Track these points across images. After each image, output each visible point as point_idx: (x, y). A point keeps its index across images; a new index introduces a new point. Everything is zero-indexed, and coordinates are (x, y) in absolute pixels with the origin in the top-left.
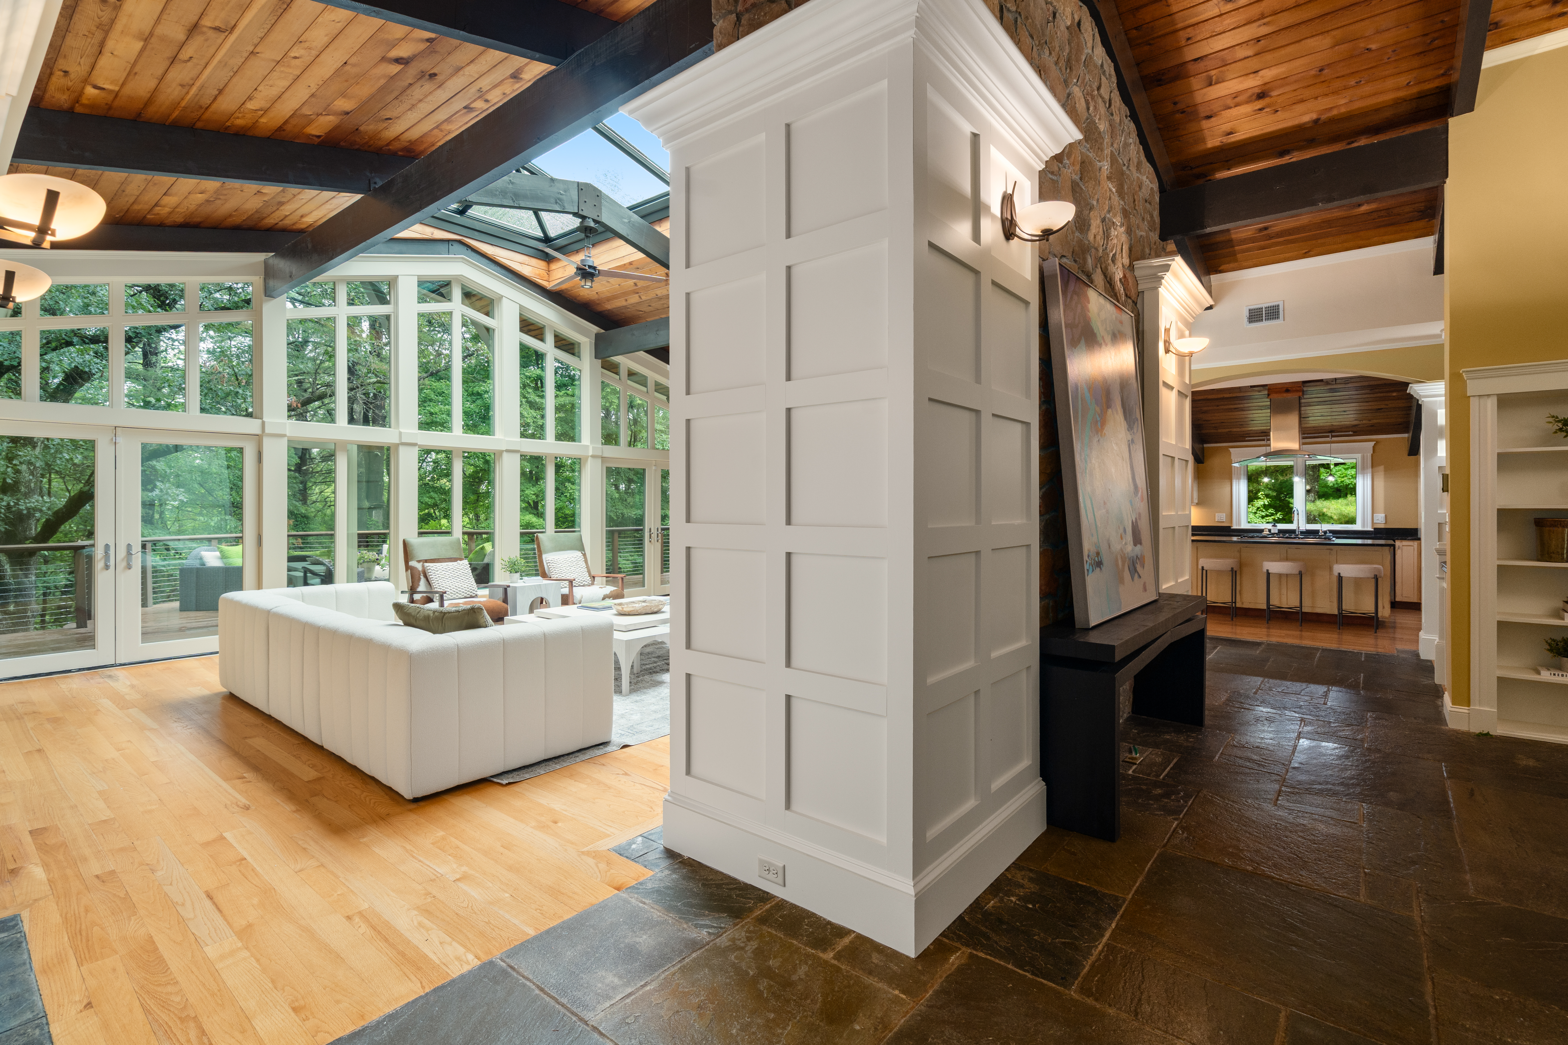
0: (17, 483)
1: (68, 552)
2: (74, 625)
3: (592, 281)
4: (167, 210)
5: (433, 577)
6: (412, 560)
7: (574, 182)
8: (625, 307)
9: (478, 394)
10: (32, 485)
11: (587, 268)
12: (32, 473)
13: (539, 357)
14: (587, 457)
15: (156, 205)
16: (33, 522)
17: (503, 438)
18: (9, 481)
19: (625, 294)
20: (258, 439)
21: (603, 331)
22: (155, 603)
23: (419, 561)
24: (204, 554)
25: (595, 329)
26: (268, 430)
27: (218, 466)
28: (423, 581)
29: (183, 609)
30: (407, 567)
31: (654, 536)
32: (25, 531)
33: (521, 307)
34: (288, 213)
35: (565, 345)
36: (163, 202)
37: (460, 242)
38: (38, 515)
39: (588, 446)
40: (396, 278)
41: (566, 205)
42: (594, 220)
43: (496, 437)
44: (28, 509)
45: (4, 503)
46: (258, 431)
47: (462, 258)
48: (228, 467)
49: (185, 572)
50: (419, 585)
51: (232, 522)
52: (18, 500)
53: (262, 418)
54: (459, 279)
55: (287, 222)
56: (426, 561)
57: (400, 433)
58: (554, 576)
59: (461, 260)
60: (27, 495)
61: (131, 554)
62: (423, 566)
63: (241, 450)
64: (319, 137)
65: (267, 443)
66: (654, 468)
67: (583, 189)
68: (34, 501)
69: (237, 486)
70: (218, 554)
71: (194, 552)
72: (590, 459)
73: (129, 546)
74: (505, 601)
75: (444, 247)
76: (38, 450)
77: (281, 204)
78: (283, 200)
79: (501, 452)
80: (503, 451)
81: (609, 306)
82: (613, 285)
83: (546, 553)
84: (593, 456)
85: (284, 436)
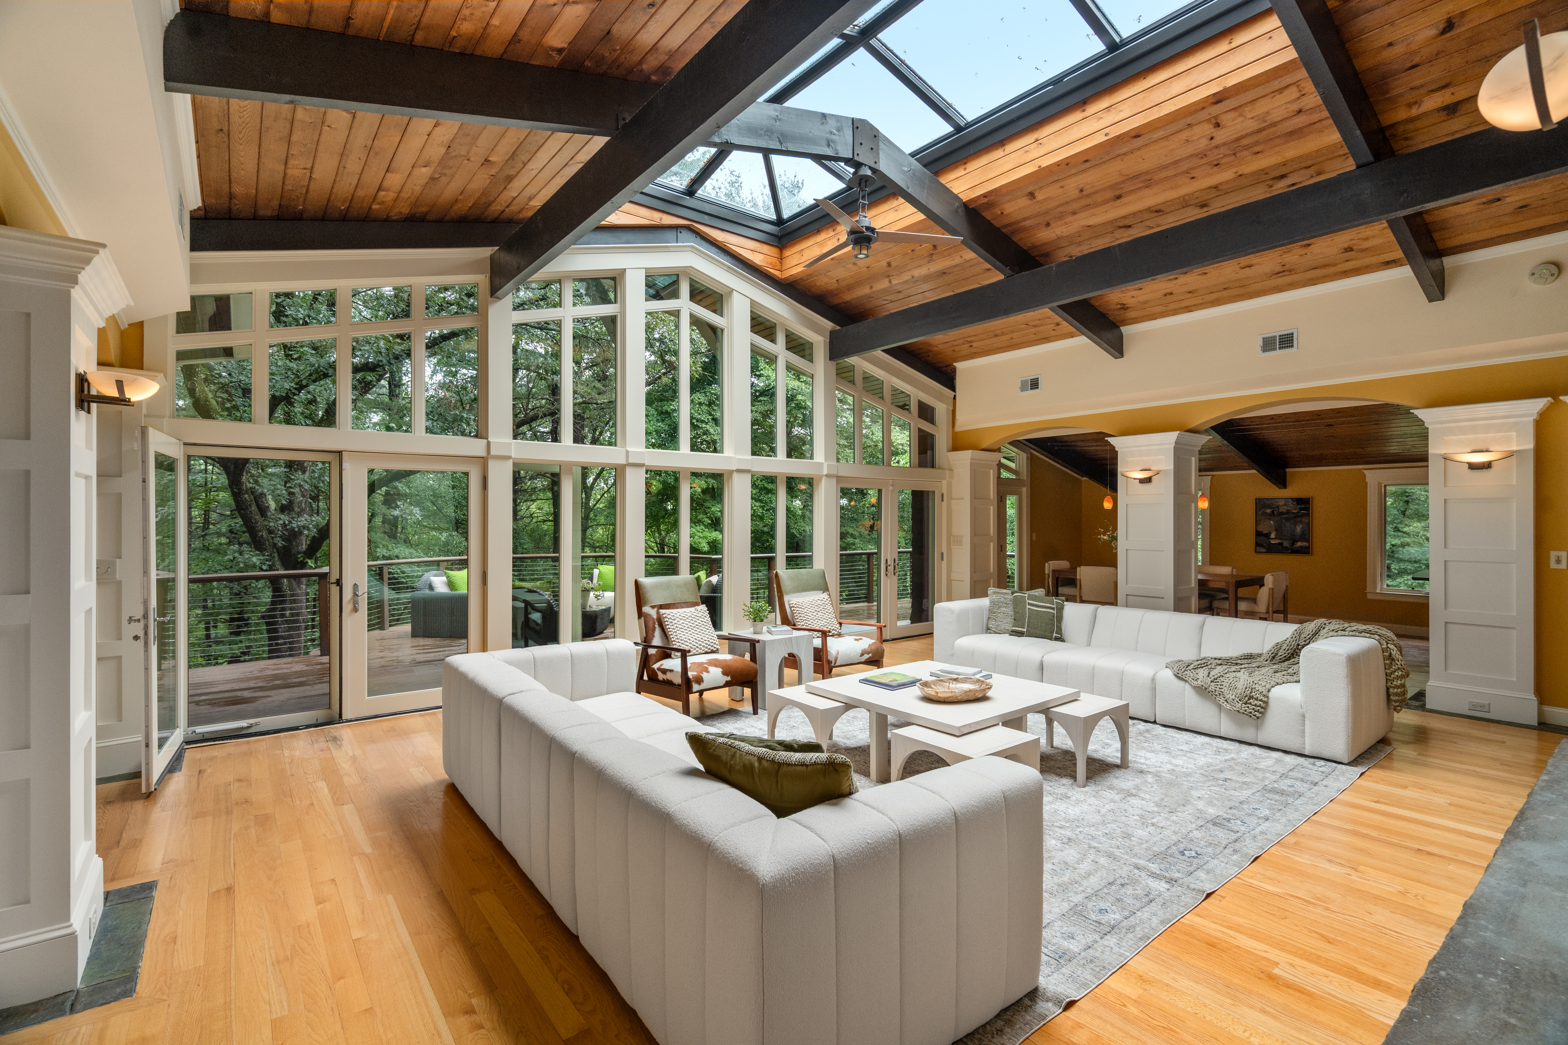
0: (291, 503)
1: (314, 578)
2: (319, 653)
3: (868, 248)
4: (392, 195)
5: (670, 627)
6: (645, 604)
7: (847, 118)
8: (868, 297)
9: (667, 413)
10: (303, 505)
11: (864, 229)
12: (303, 496)
13: (772, 360)
14: (820, 477)
15: (380, 189)
16: (303, 538)
17: (732, 455)
18: (284, 502)
19: (873, 278)
20: (483, 462)
21: (839, 328)
22: (390, 626)
23: (653, 607)
24: (433, 578)
25: (829, 325)
26: (493, 452)
27: (444, 488)
28: (658, 632)
29: (415, 634)
30: (640, 614)
31: (891, 568)
32: (298, 546)
33: (753, 303)
34: (515, 195)
35: (797, 346)
36: (387, 183)
37: (689, 228)
38: (306, 532)
39: (821, 464)
40: (624, 271)
41: (839, 148)
42: (870, 168)
43: (725, 455)
44: (298, 526)
45: (281, 522)
46: (482, 453)
47: (692, 246)
48: (454, 487)
49: (414, 602)
50: (653, 636)
51: (457, 538)
52: (293, 518)
53: (487, 438)
54: (687, 271)
55: (514, 208)
56: (661, 607)
57: (627, 452)
58: (800, 625)
59: (690, 249)
60: (299, 514)
61: (357, 595)
62: (658, 613)
63: (466, 474)
64: (560, 51)
65: (492, 465)
66: (891, 488)
67: (859, 127)
68: (304, 520)
69: (462, 504)
70: (444, 579)
71: (424, 578)
72: (824, 478)
73: (355, 586)
74: (753, 658)
75: (672, 234)
76: (307, 474)
77: (510, 179)
78: (512, 172)
79: (731, 472)
80: (733, 471)
81: (848, 297)
82: (860, 268)
83: (787, 594)
84: (827, 476)
85: (509, 458)
